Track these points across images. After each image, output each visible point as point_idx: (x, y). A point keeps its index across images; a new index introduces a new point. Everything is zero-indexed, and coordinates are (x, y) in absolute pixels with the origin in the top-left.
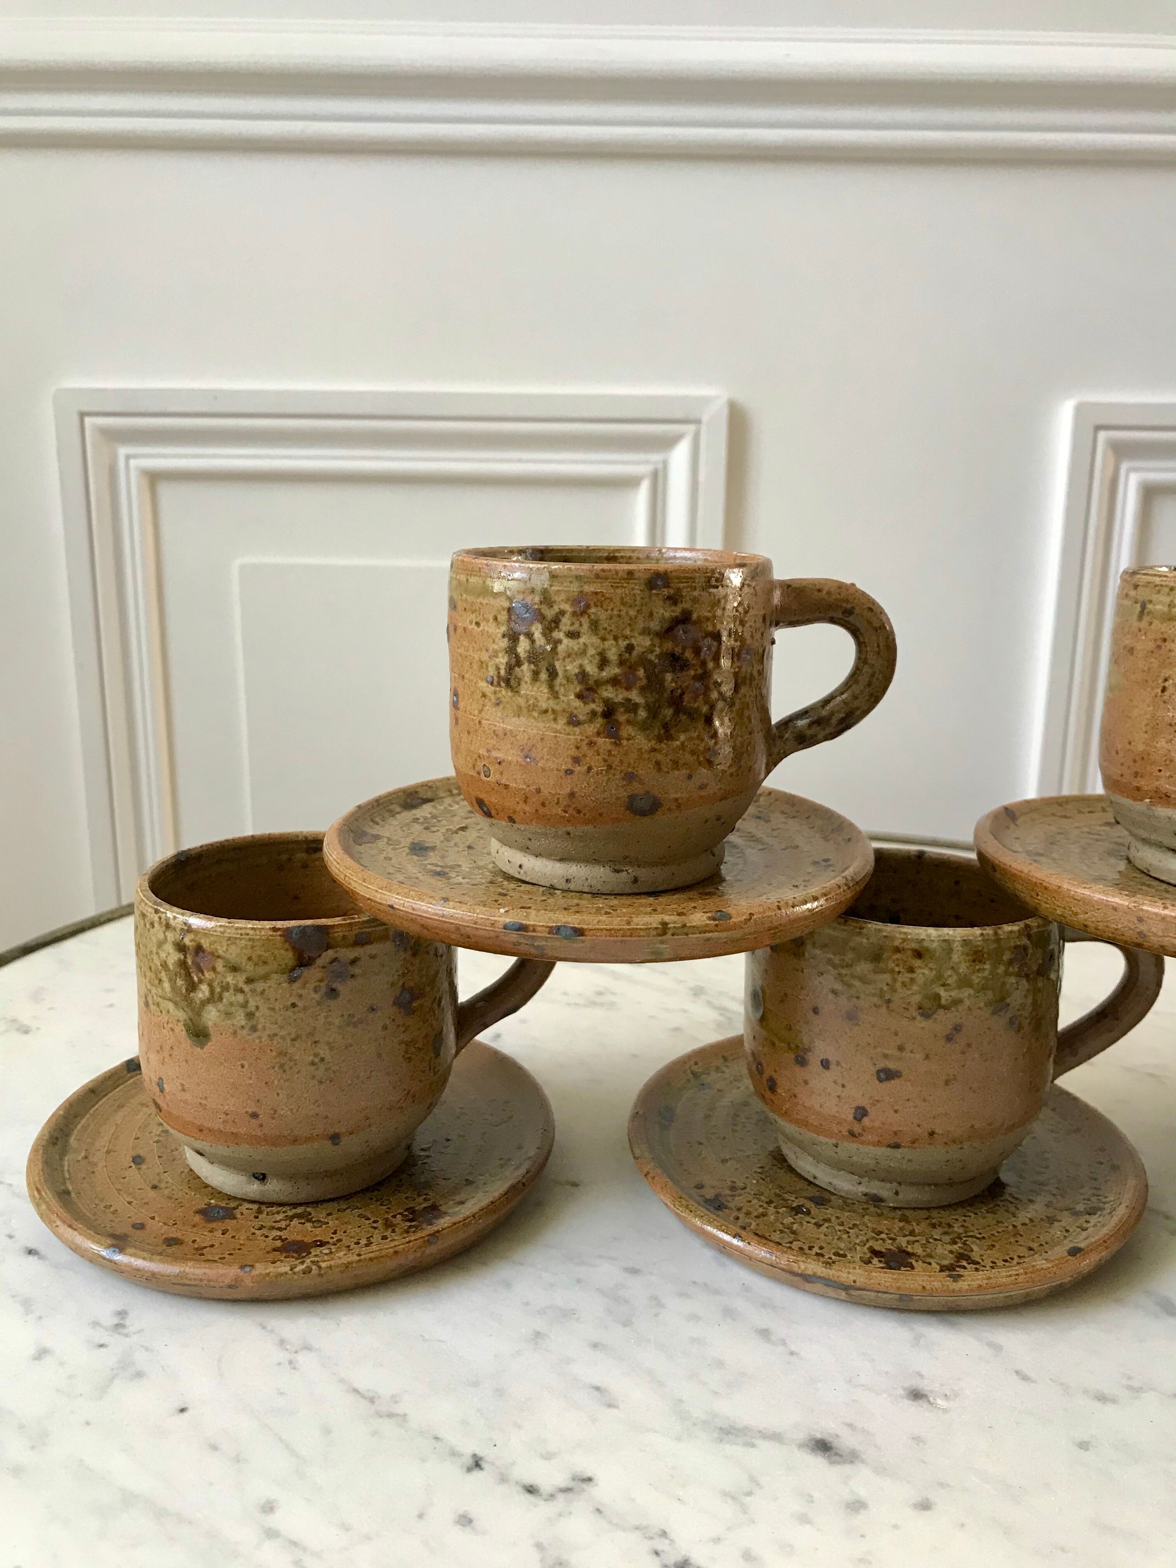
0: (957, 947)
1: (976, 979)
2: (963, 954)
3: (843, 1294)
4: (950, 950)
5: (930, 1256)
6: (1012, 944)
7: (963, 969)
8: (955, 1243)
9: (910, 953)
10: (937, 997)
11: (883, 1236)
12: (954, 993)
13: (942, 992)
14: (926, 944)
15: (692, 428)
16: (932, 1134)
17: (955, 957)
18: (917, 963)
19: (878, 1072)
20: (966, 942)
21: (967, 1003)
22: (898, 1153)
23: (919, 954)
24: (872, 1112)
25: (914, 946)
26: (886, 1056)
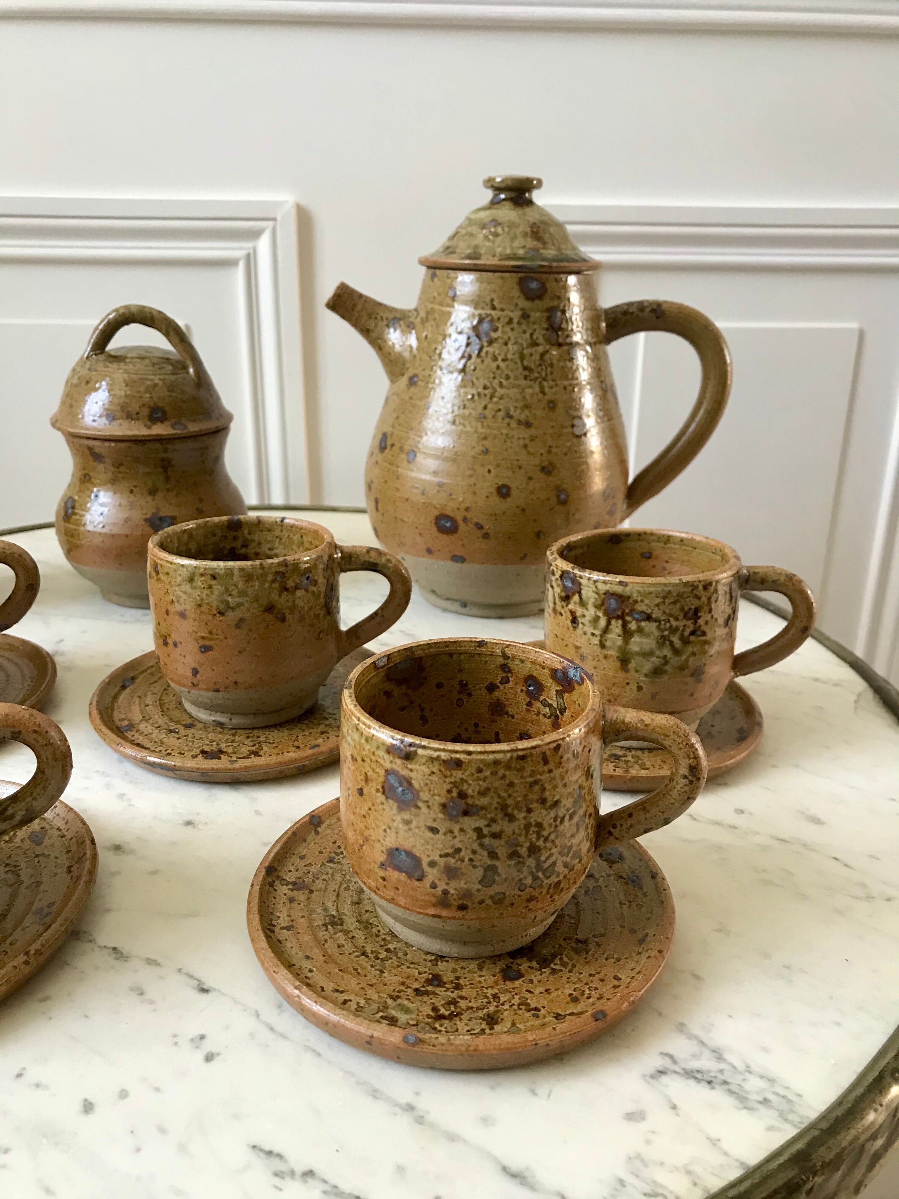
0: (236, 573)
1: (250, 591)
2: (240, 576)
3: (172, 774)
4: (232, 574)
5: (235, 753)
6: (273, 570)
7: (241, 585)
8: (254, 745)
9: (209, 577)
10: (227, 602)
11: (214, 743)
12: (237, 600)
13: (230, 599)
14: (217, 571)
15: (270, 224)
16: (236, 683)
17: (235, 579)
18: (213, 582)
19: (201, 647)
20: (241, 569)
21: (246, 605)
22: (220, 695)
23: (214, 577)
24: (201, 670)
25: (211, 572)
26: (203, 638)
